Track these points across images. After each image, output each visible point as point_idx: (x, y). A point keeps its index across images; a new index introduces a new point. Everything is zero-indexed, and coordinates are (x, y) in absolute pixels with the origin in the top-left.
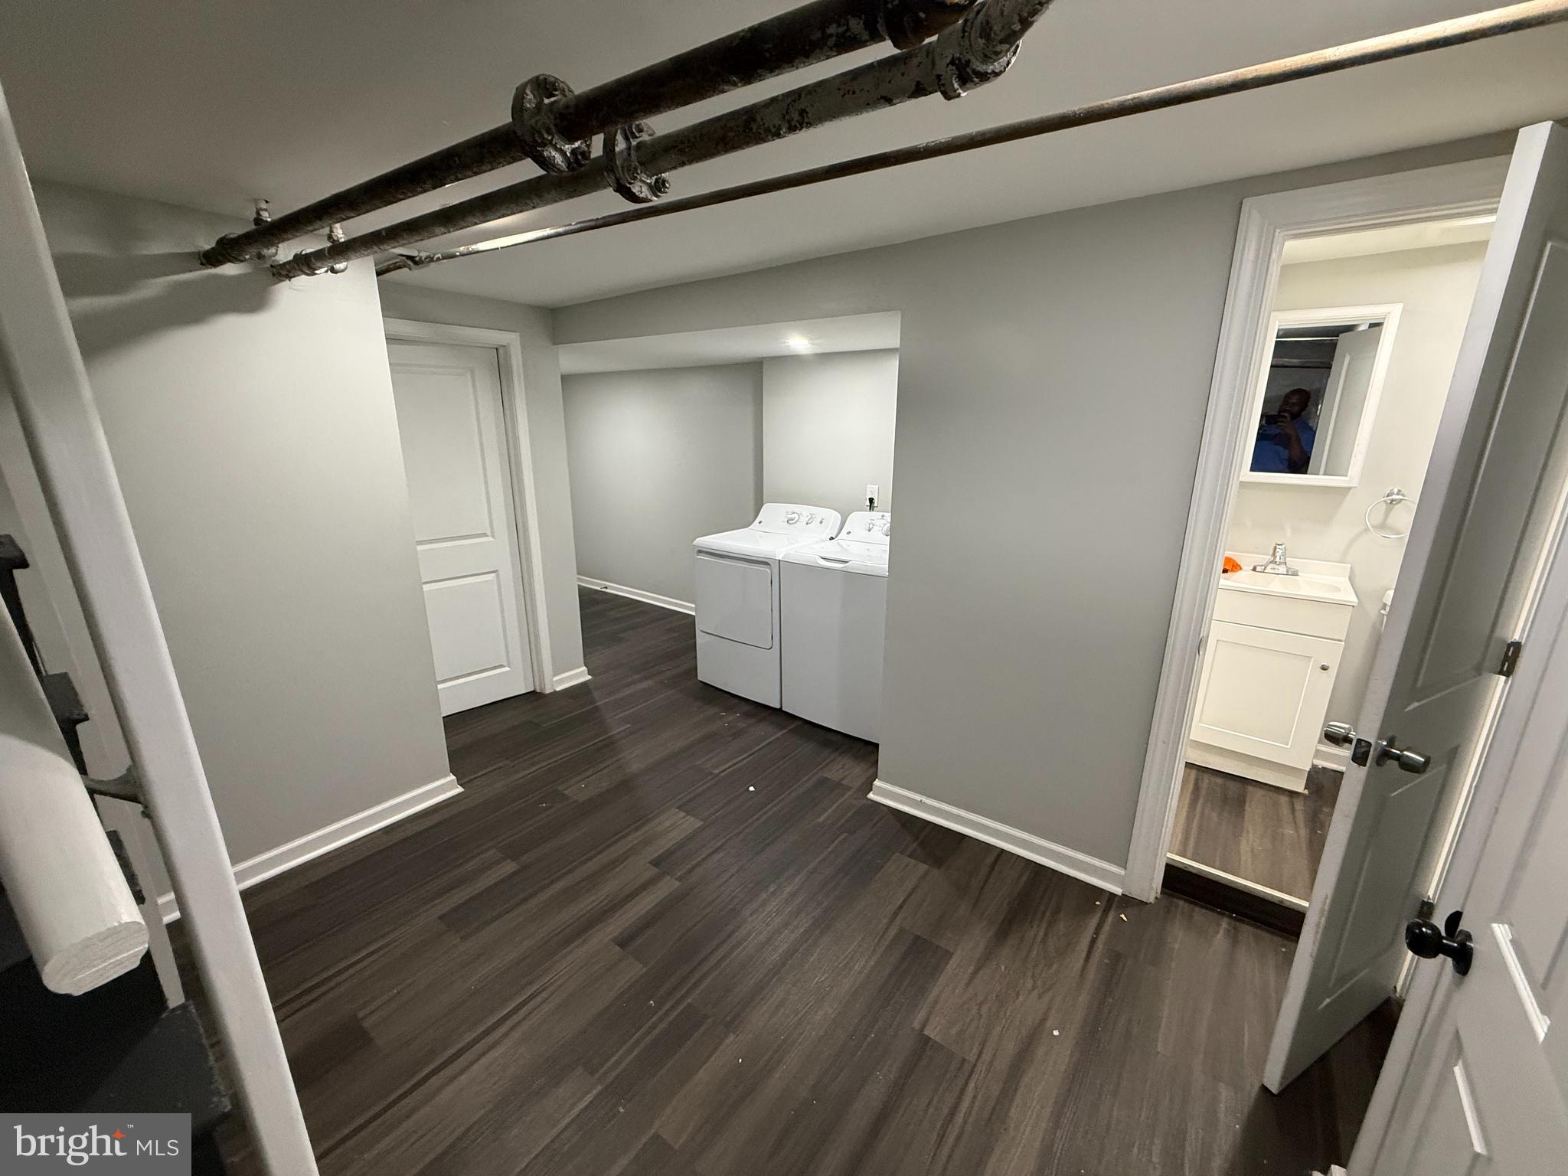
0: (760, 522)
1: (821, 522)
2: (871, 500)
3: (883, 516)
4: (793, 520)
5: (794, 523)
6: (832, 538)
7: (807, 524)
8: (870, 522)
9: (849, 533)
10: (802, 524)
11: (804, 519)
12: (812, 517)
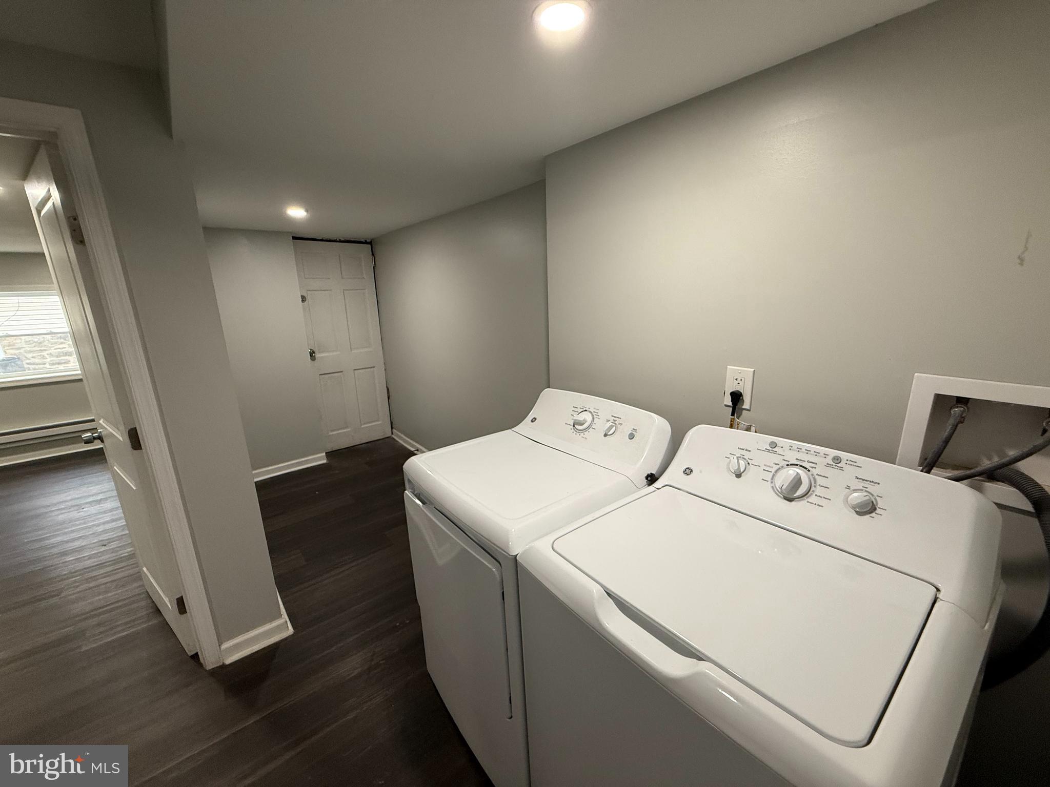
0: (534, 420)
1: (631, 436)
2: (737, 397)
3: (774, 445)
4: (582, 424)
5: (585, 430)
6: (651, 479)
7: (606, 435)
8: (739, 453)
9: (688, 471)
10: (595, 436)
11: (601, 425)
12: (615, 423)
